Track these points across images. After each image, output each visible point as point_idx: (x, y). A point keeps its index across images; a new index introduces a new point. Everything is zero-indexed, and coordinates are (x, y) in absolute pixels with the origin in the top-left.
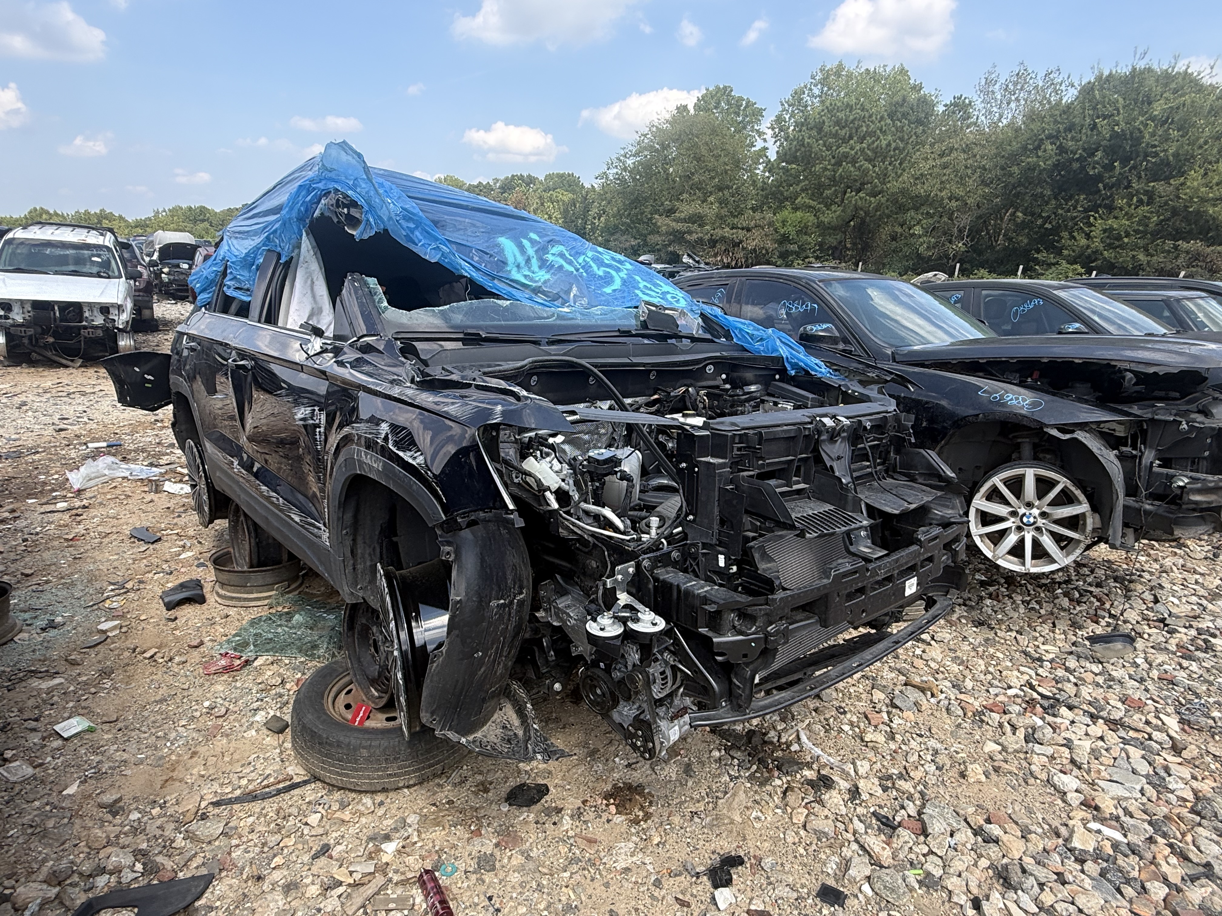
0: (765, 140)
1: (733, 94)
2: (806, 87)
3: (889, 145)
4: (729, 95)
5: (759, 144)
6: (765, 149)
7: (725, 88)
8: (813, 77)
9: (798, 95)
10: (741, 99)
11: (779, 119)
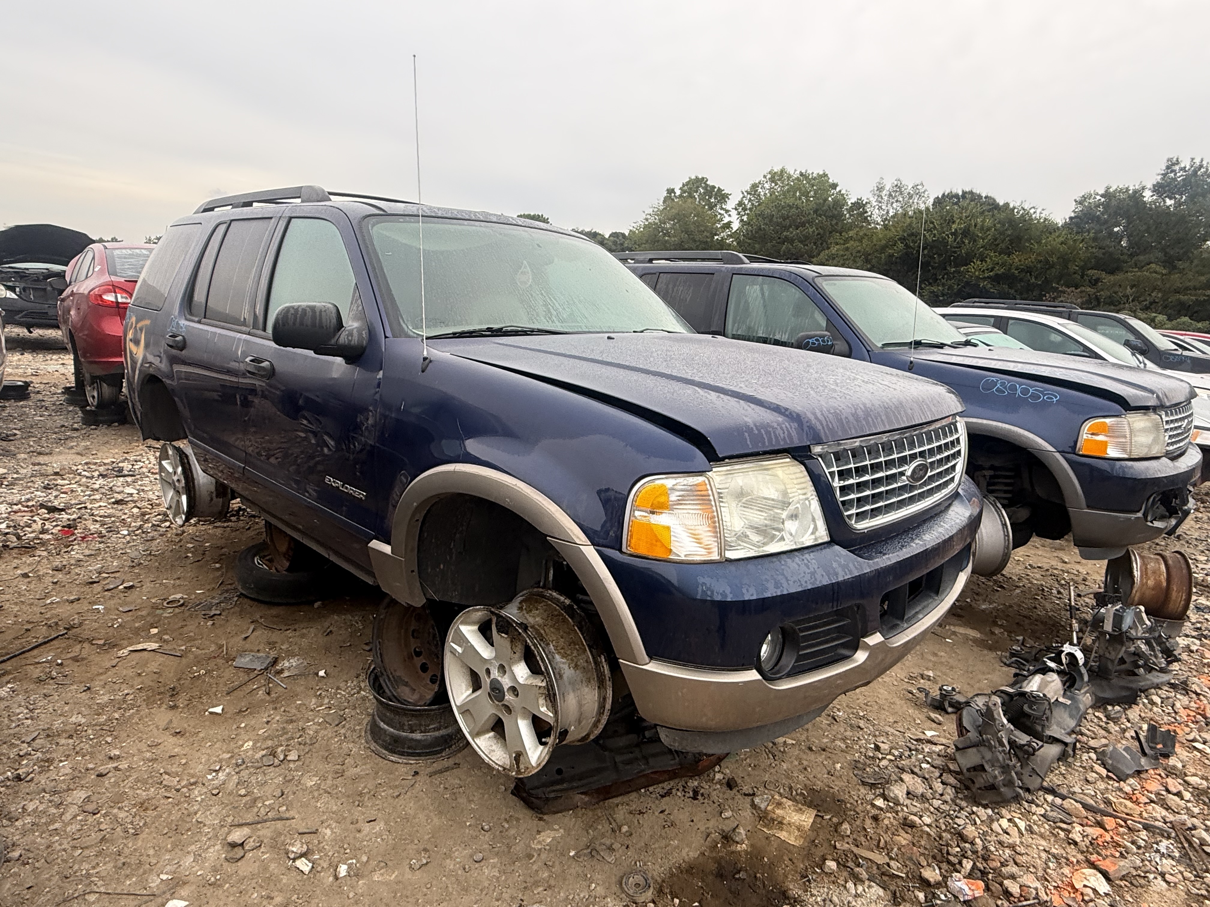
0: (730, 215)
1: (708, 183)
2: (759, 183)
3: (814, 232)
4: (705, 183)
5: (726, 220)
6: (730, 223)
7: (703, 178)
8: (765, 177)
9: (754, 186)
10: (714, 187)
11: (740, 204)
